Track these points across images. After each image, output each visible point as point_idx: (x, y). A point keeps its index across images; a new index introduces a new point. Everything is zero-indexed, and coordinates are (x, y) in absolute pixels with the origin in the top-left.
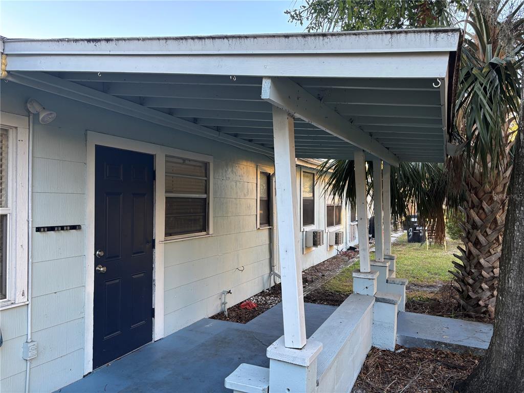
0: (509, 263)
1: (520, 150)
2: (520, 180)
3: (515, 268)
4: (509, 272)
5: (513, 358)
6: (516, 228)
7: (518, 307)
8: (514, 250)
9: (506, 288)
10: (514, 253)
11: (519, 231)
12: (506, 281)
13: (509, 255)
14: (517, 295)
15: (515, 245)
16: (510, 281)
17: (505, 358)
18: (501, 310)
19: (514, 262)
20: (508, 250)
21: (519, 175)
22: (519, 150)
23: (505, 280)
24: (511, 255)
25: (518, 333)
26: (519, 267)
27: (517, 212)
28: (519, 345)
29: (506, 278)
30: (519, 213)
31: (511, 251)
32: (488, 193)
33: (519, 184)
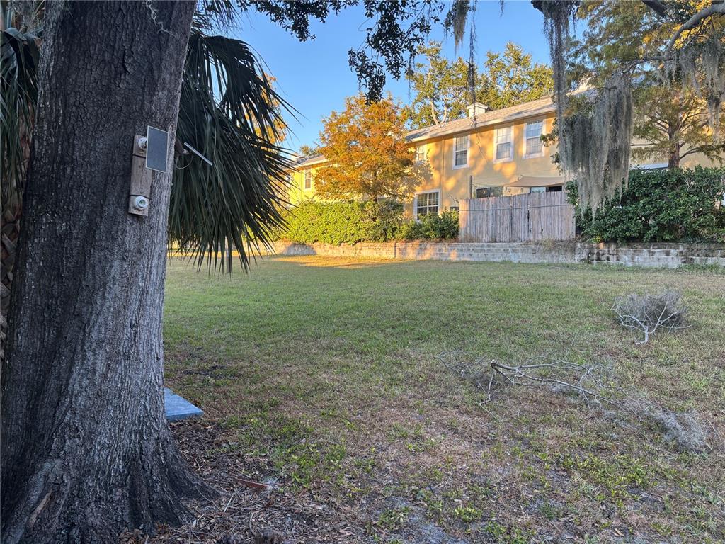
0: (19, 313)
1: (34, 163)
2: (34, 203)
3: (26, 319)
4: (18, 326)
5: (22, 438)
6: (28, 267)
7: (29, 369)
8: (25, 296)
9: (15, 347)
10: (26, 300)
11: (31, 270)
12: (15, 339)
13: (18, 303)
14: (28, 355)
15: (27, 290)
16: (20, 338)
17: (13, 441)
18: (8, 378)
19: (25, 312)
20: (17, 297)
21: (33, 196)
22: (32, 162)
23: (13, 336)
24: (22, 303)
25: (28, 404)
26: (31, 317)
27: (30, 245)
28: (30, 419)
29: (15, 334)
30: (32, 246)
31: (21, 297)
32: (10, 223)
33: (32, 207)
